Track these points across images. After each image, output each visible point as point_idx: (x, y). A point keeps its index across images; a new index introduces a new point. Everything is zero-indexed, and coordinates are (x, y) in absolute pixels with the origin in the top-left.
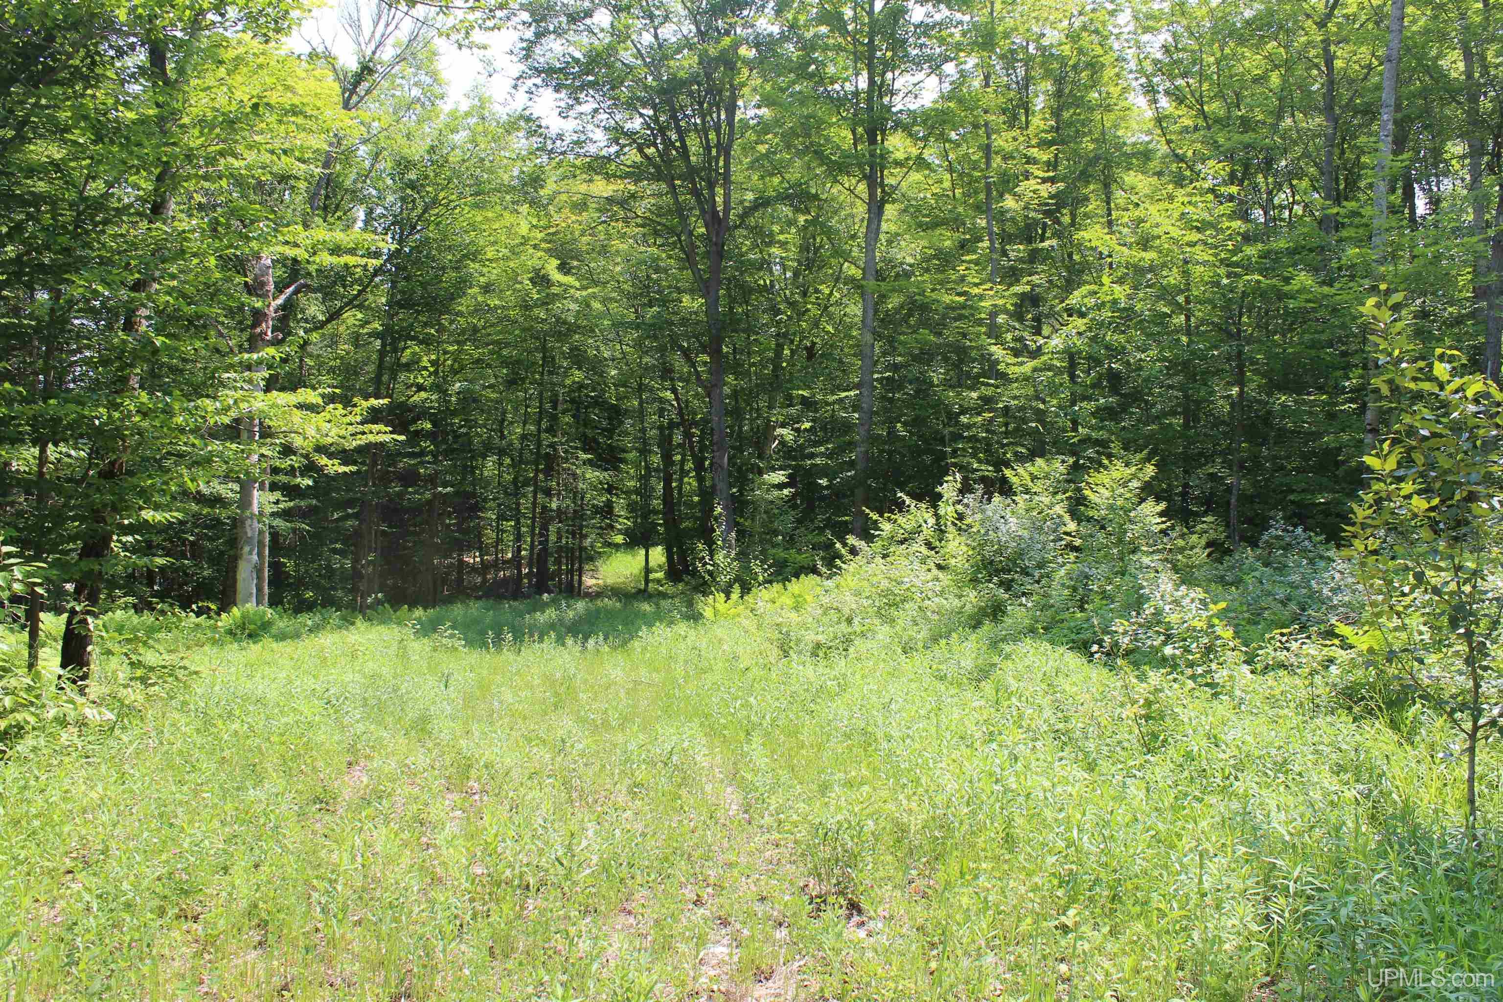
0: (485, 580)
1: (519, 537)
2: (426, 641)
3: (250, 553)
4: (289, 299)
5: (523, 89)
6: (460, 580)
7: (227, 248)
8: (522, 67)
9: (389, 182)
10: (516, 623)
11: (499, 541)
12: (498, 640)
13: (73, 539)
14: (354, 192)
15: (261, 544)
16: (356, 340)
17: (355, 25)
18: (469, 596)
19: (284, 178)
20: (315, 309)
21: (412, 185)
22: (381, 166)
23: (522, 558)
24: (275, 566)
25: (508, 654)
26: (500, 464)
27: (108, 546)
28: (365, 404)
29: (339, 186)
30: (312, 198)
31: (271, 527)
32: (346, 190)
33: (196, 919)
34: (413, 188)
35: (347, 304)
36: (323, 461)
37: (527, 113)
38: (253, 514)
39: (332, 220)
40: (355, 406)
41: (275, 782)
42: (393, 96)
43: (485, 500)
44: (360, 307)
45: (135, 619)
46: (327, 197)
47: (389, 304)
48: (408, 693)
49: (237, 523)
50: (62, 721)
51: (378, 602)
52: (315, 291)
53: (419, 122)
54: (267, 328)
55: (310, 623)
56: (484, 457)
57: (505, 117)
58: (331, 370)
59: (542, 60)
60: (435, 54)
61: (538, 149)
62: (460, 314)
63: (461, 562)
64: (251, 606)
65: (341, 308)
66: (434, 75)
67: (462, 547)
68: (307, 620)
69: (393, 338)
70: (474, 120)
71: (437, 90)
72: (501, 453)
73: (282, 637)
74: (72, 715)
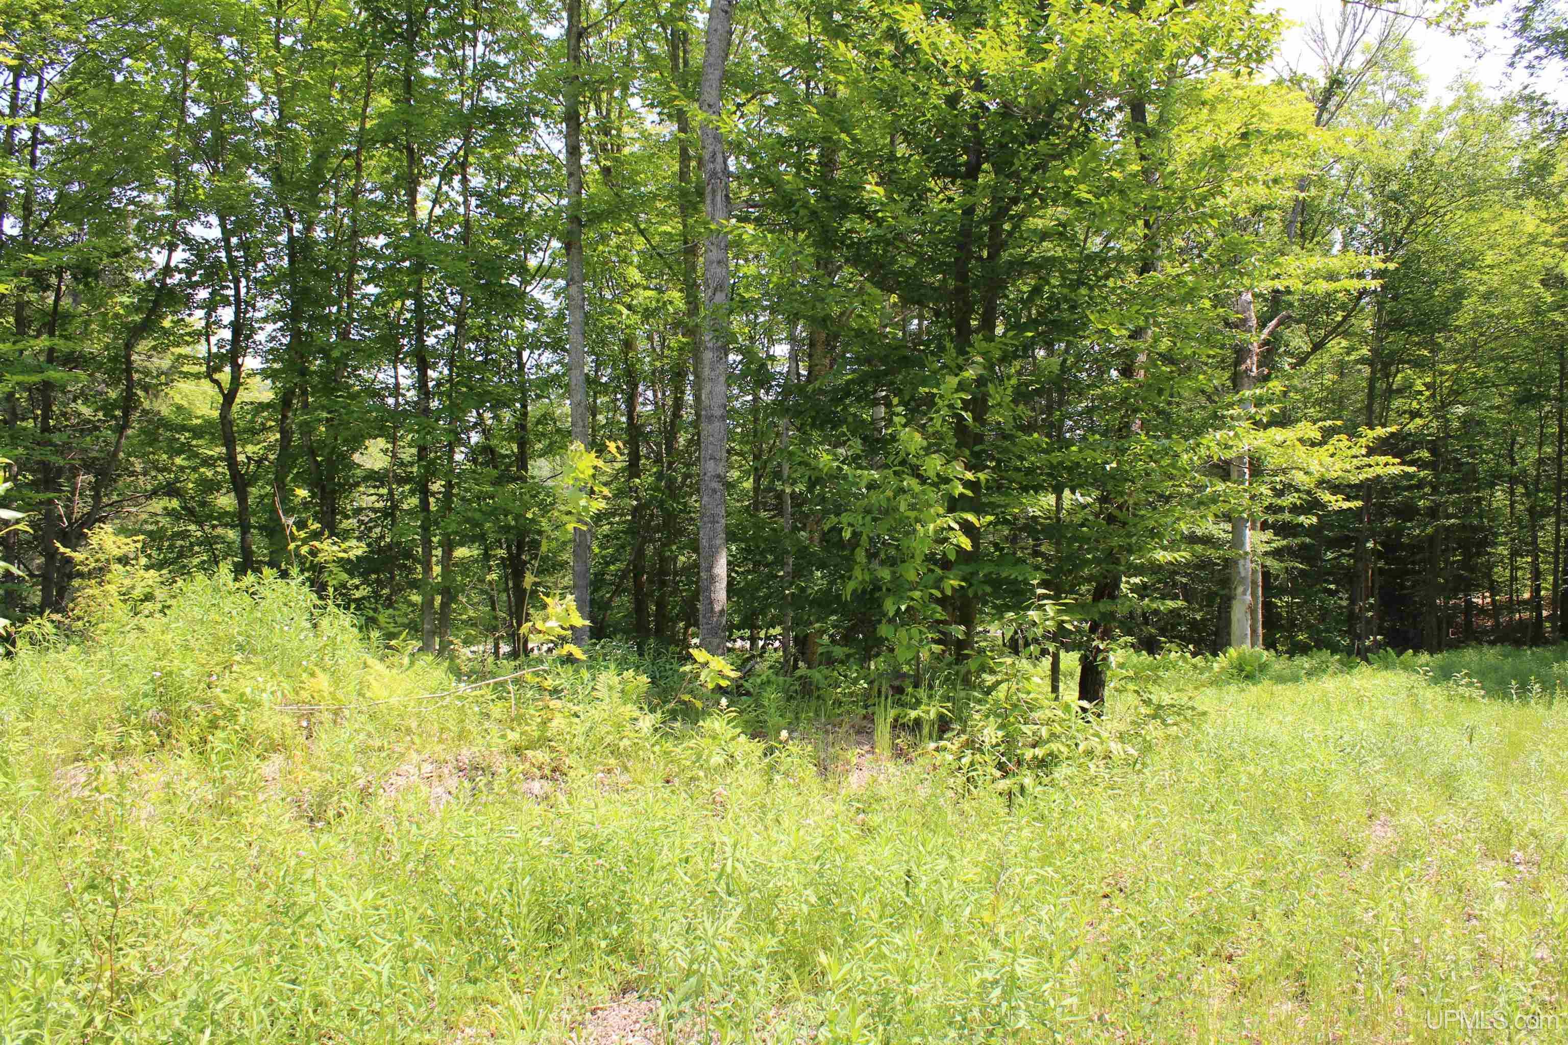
0: (1498, 624)
1: (1537, 574)
2: (1437, 689)
3: (1244, 593)
4: (1271, 333)
5: (1521, 64)
6: (1468, 623)
7: (1220, 287)
8: (1518, 41)
9: (1368, 197)
10: (1542, 671)
11: (1514, 579)
12: (1524, 690)
13: (1089, 580)
14: (1331, 213)
15: (1254, 582)
16: (1341, 368)
17: (1320, 39)
18: (1480, 642)
19: (1258, 211)
20: (1298, 340)
21: (1394, 197)
22: (1358, 181)
23: (1541, 598)
24: (1268, 606)
25: (1536, 709)
26: (1512, 493)
27: (1117, 586)
28: (1371, 435)
29: (1316, 209)
30: (1288, 226)
31: (1263, 566)
32: (1323, 213)
33: (1230, 958)
34: (1396, 200)
35: (1331, 333)
36: (1326, 497)
37: (1527, 92)
38: (1246, 553)
39: (1310, 246)
40: (1360, 436)
41: (1299, 829)
42: (1366, 105)
43: (1496, 535)
44: (1346, 334)
45: (1135, 658)
46: (1303, 224)
47: (1378, 327)
48: (1429, 744)
49: (1228, 563)
50: (1089, 753)
51: (1378, 645)
52: (1298, 322)
53: (1397, 128)
54: (1252, 365)
55: (1307, 666)
56: (1492, 485)
57: (1499, 103)
58: (1318, 402)
59: (1542, 27)
60: (1408, 50)
61: (1544, 131)
62: (1457, 329)
63: (1469, 603)
64: (1246, 647)
65: (1326, 336)
66: (1411, 75)
67: (1469, 586)
68: (1305, 662)
69: (1383, 363)
70: (1461, 113)
71: (1415, 88)
72: (1513, 480)
73: (1280, 679)
74: (1099, 750)
